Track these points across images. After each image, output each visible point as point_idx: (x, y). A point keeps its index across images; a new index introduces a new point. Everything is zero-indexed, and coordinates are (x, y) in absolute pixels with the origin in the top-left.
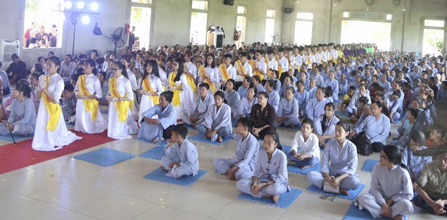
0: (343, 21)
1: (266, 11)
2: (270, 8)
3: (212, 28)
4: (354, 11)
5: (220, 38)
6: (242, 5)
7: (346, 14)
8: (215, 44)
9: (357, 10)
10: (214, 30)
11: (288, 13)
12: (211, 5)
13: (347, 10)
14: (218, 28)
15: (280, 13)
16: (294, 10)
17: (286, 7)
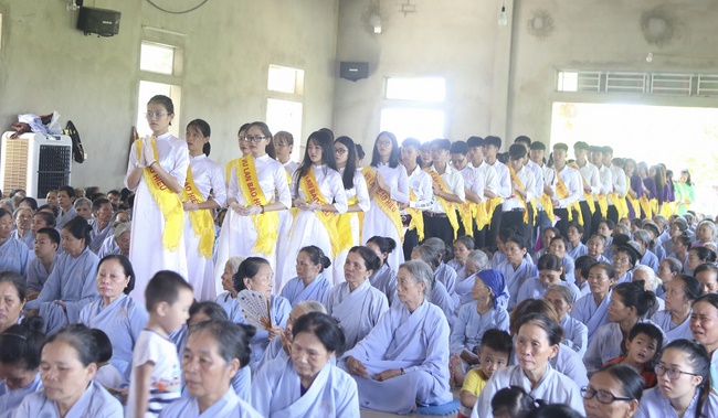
0: (557, 106)
1: (265, 70)
2: (281, 59)
3: (23, 119)
4: (597, 65)
5: (53, 164)
6: (162, 39)
7: (569, 81)
8: (31, 191)
9: (609, 64)
10: (27, 129)
11: (354, 78)
12: (16, 31)
13: (574, 65)
14: (46, 120)
15: (325, 80)
16: (375, 67)
17: (345, 58)
